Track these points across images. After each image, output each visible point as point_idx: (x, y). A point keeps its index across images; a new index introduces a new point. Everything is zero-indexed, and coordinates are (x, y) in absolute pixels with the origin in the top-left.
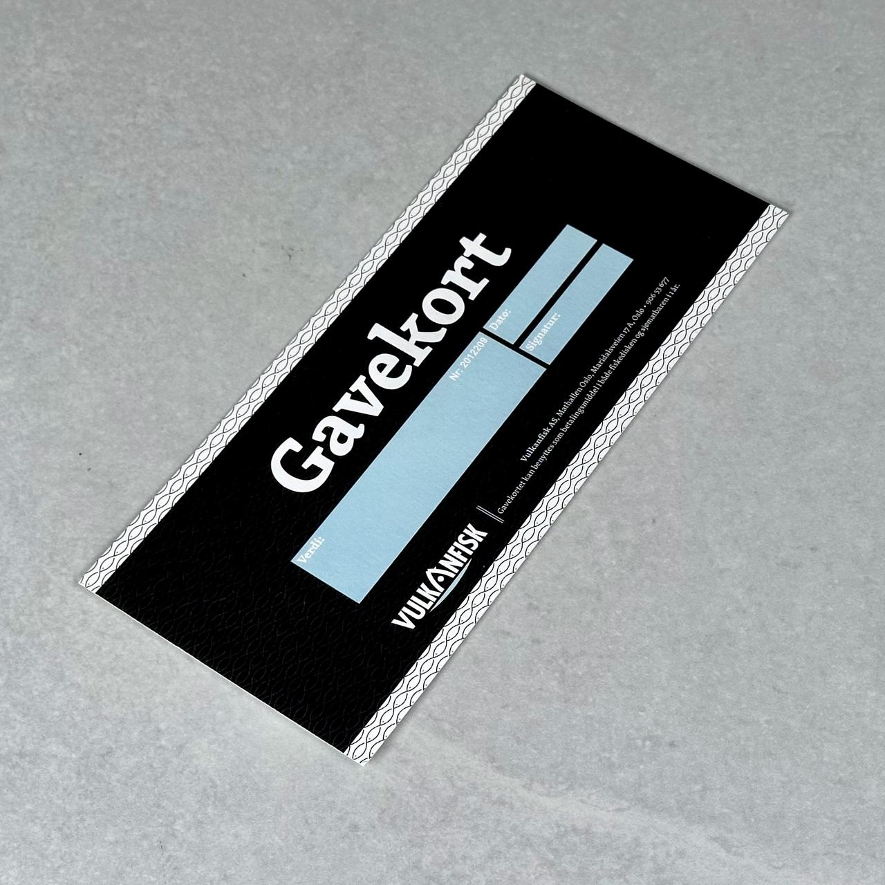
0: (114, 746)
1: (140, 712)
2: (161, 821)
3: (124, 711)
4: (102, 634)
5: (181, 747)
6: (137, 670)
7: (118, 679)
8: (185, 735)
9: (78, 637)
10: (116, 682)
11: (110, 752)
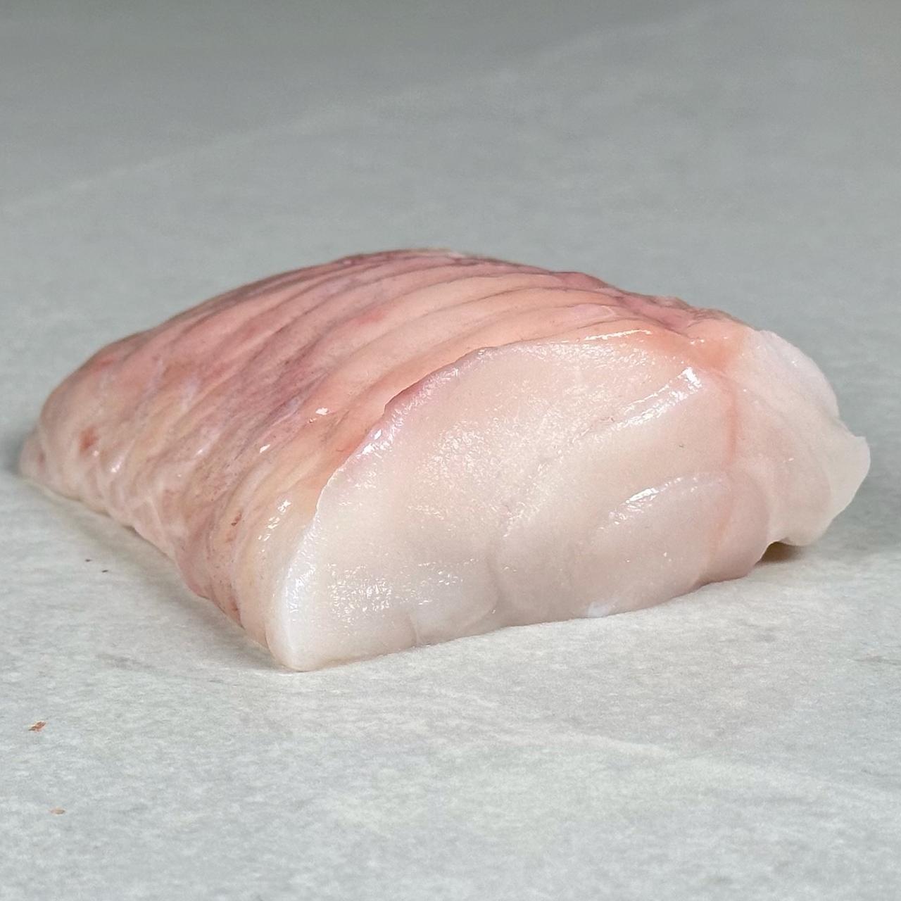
0: (150, 804)
1: (207, 772)
2: (257, 875)
3: (172, 769)
4: (128, 703)
5: (301, 804)
6: (200, 733)
7: (160, 741)
8: (311, 791)
9: (73, 706)
10: (156, 744)
11: (139, 809)
